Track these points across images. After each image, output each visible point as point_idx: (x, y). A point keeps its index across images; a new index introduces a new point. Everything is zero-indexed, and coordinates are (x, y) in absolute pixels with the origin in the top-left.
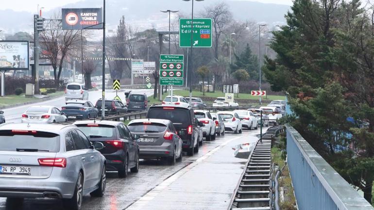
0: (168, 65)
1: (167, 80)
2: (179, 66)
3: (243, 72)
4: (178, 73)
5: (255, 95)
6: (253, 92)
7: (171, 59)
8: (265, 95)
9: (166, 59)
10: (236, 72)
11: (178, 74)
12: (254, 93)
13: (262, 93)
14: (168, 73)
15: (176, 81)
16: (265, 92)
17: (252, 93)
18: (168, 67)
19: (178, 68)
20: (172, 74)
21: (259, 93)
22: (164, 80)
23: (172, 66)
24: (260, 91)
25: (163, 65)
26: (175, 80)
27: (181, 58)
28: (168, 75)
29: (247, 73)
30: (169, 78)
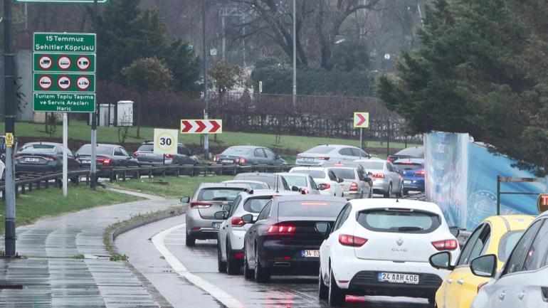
0: (55, 59)
1: (52, 100)
2: (85, 63)
3: (154, 67)
4: (82, 80)
5: (192, 131)
6: (186, 123)
7: (63, 43)
8: (219, 131)
9: (49, 43)
10: (134, 65)
11: (83, 82)
12: (188, 127)
13: (212, 126)
14: (55, 79)
15: (77, 100)
16: (219, 122)
17: (183, 126)
18: (55, 66)
19: (83, 67)
20: (66, 82)
21: (202, 127)
22: (44, 99)
23: (64, 62)
24: (206, 121)
25: (42, 60)
26: (74, 99)
27: (88, 41)
28: (55, 86)
29: (164, 69)
30: (58, 93)
